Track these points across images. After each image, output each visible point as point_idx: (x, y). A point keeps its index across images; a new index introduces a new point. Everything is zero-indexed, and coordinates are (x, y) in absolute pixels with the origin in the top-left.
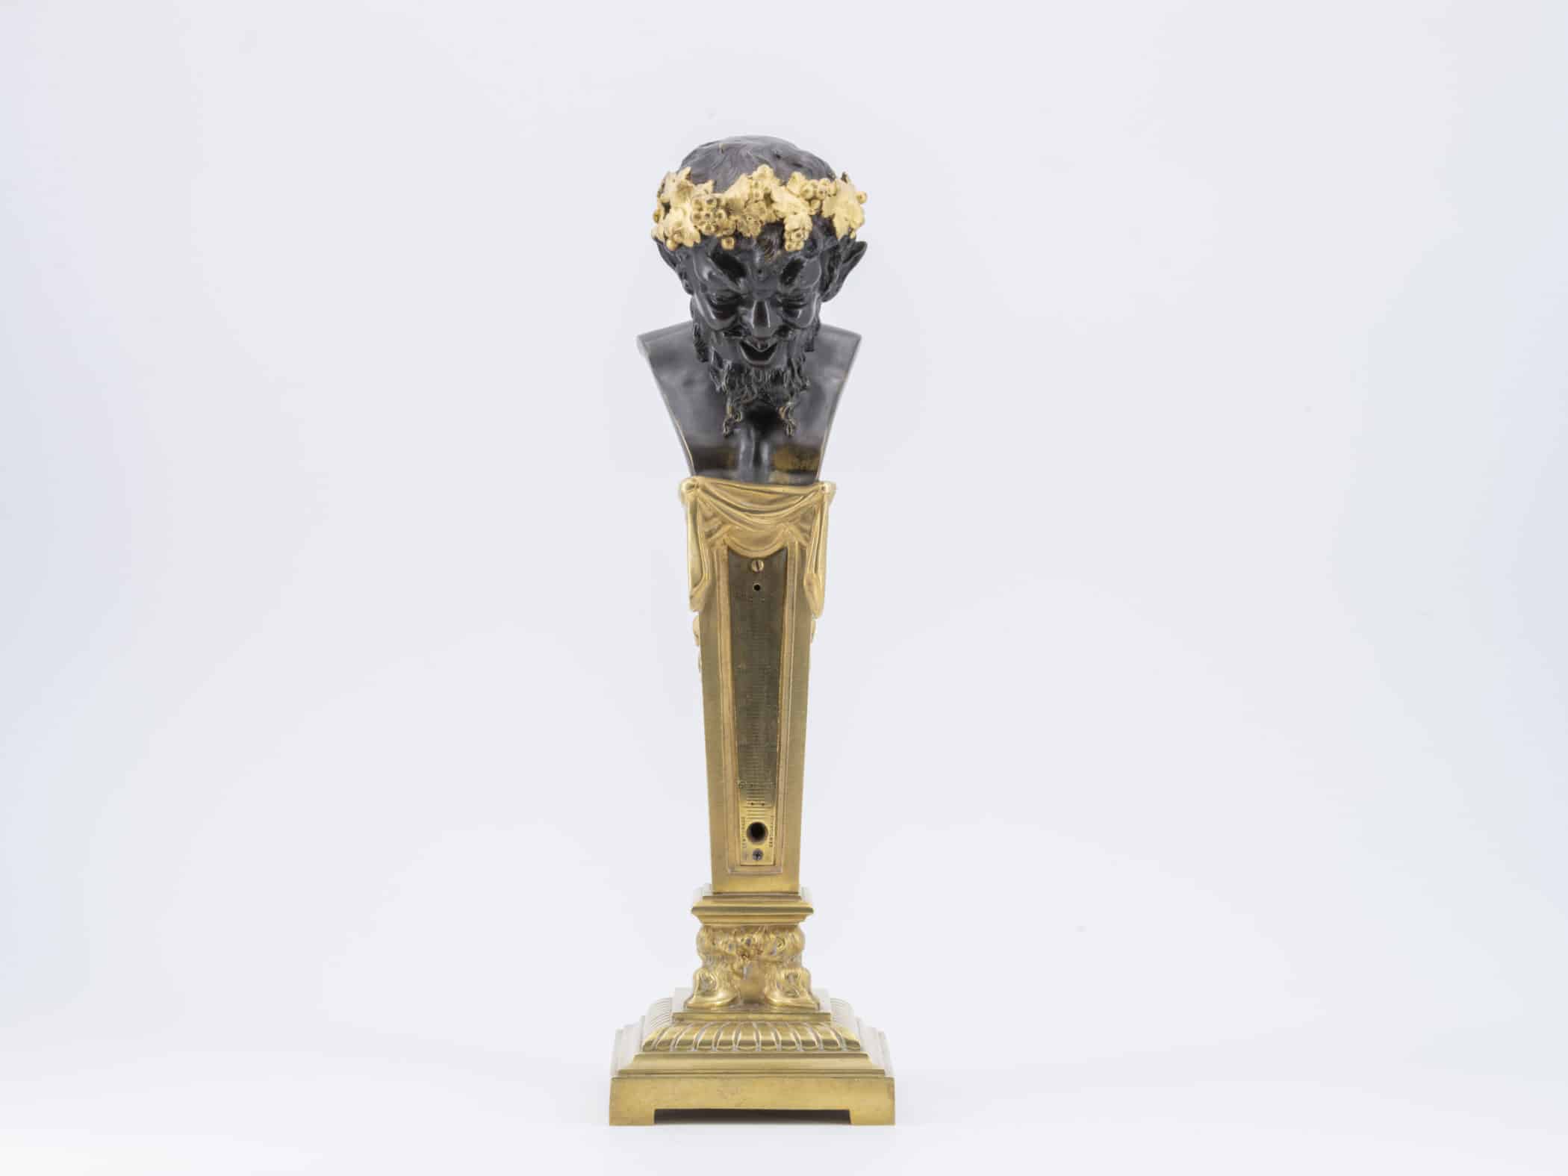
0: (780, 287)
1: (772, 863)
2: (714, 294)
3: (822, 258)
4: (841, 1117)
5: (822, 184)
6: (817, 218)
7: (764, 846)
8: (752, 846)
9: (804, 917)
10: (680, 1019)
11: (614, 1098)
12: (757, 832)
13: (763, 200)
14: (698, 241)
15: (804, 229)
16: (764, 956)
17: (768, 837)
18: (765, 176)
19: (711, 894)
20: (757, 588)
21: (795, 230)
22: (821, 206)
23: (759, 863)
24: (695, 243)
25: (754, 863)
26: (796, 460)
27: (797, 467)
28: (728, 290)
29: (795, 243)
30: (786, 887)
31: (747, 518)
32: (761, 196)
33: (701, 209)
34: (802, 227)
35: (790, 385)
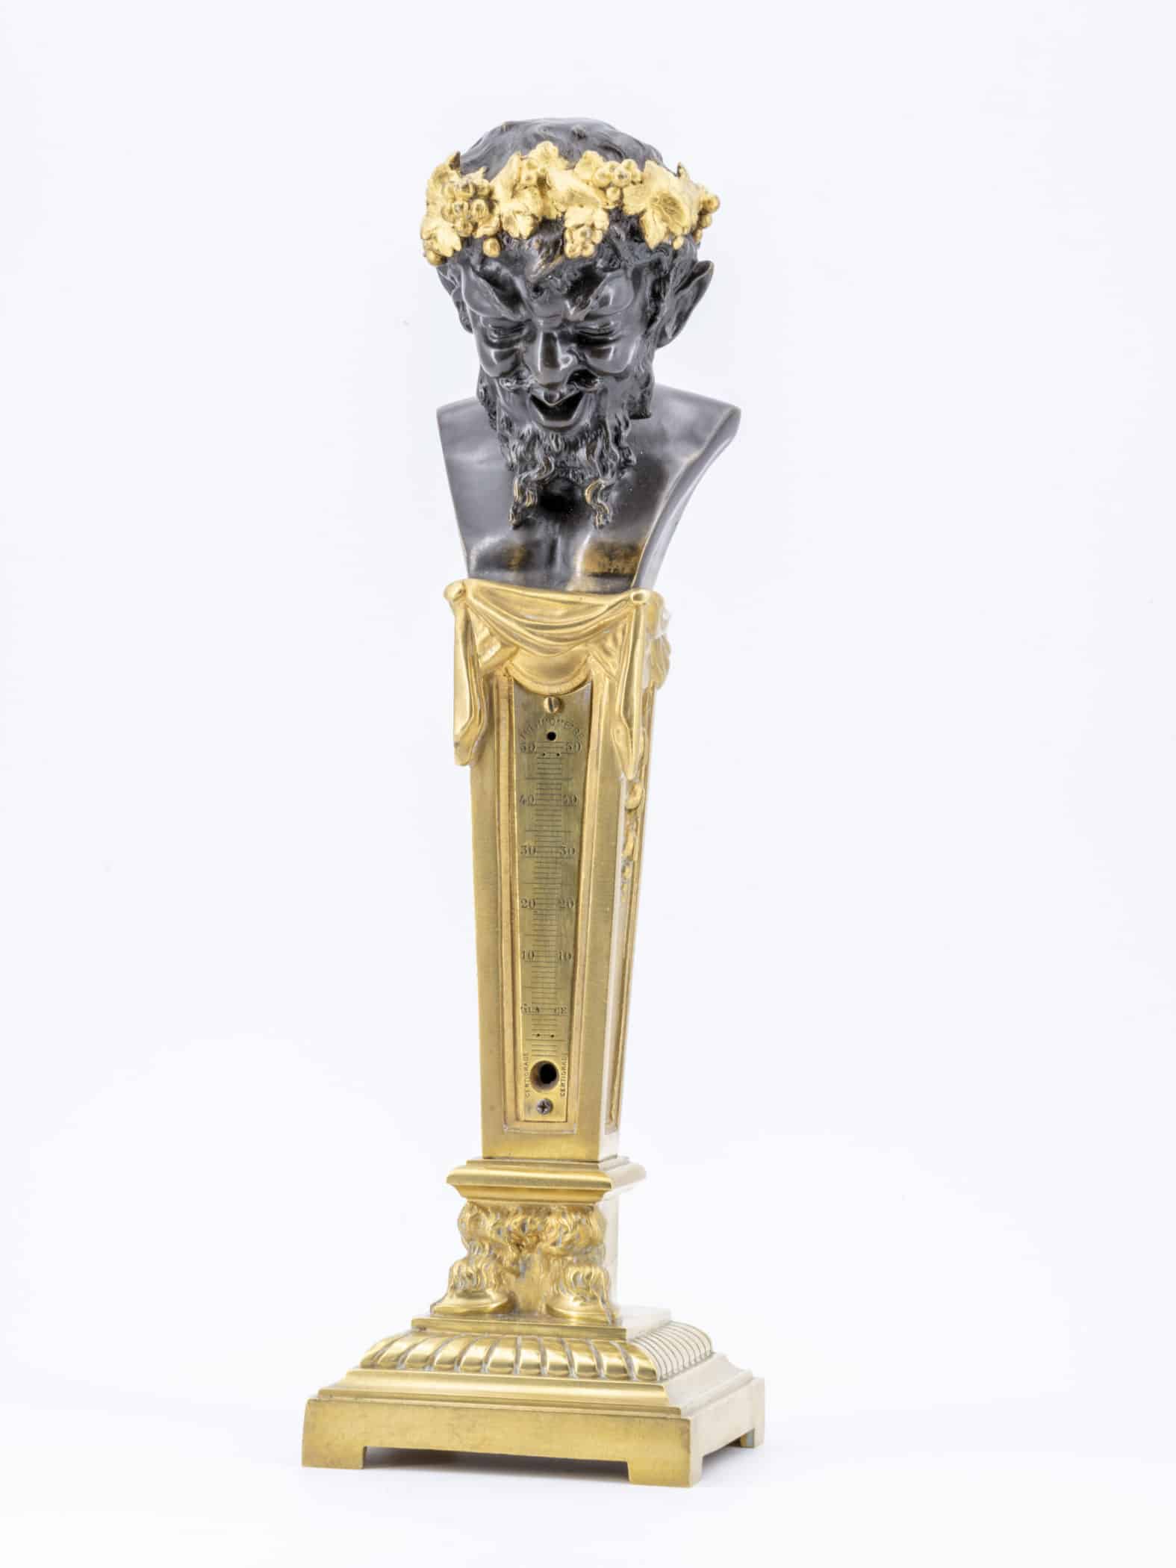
0: (572, 312)
1: (564, 1120)
2: (490, 326)
3: (636, 278)
4: (616, 1470)
5: (627, 167)
6: (617, 214)
7: (553, 1093)
8: (540, 1095)
9: (601, 1194)
10: (421, 1328)
11: (309, 1427)
12: (546, 1075)
13: (535, 186)
14: (458, 248)
15: (593, 226)
16: (545, 1246)
17: (559, 1083)
18: (545, 156)
19: (481, 1159)
20: (551, 736)
21: (578, 227)
22: (622, 197)
23: (548, 1118)
24: (455, 251)
25: (540, 1118)
26: (606, 560)
27: (606, 570)
28: (504, 319)
29: (578, 246)
30: (581, 1153)
31: (530, 635)
32: (534, 181)
33: (454, 200)
34: (590, 223)
35: (601, 456)
